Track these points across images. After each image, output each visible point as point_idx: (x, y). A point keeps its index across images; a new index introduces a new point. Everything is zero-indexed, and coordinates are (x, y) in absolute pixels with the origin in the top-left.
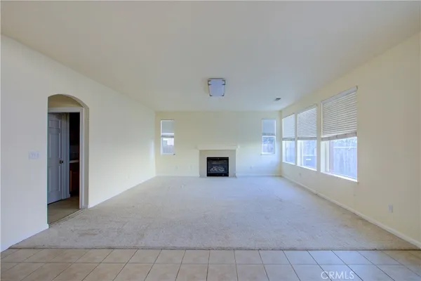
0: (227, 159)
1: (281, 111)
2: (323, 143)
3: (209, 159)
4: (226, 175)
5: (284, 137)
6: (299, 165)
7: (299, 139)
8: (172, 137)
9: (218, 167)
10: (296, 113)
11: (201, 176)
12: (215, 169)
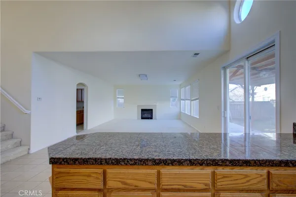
0: (152, 110)
1: (180, 85)
2: (192, 102)
3: (142, 110)
4: (151, 118)
5: (182, 98)
6: (186, 113)
7: (186, 100)
8: (123, 98)
9: (147, 114)
10: (185, 87)
11: (138, 119)
12: (146, 115)
